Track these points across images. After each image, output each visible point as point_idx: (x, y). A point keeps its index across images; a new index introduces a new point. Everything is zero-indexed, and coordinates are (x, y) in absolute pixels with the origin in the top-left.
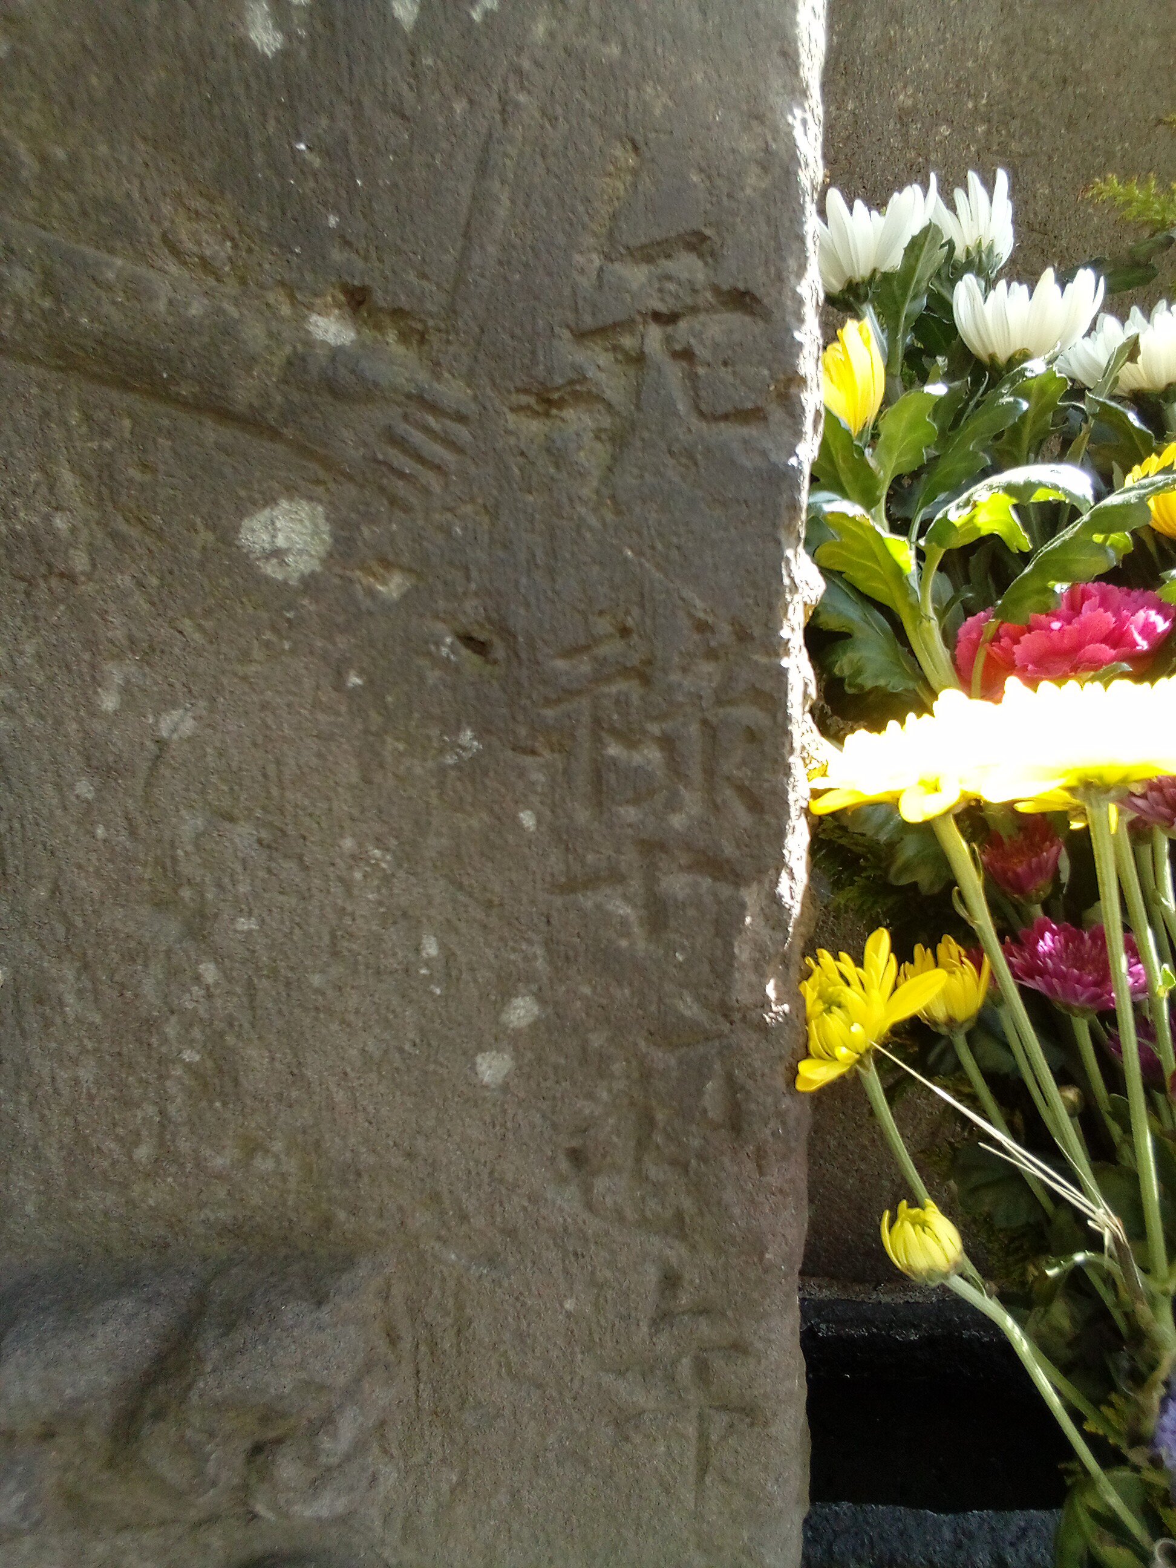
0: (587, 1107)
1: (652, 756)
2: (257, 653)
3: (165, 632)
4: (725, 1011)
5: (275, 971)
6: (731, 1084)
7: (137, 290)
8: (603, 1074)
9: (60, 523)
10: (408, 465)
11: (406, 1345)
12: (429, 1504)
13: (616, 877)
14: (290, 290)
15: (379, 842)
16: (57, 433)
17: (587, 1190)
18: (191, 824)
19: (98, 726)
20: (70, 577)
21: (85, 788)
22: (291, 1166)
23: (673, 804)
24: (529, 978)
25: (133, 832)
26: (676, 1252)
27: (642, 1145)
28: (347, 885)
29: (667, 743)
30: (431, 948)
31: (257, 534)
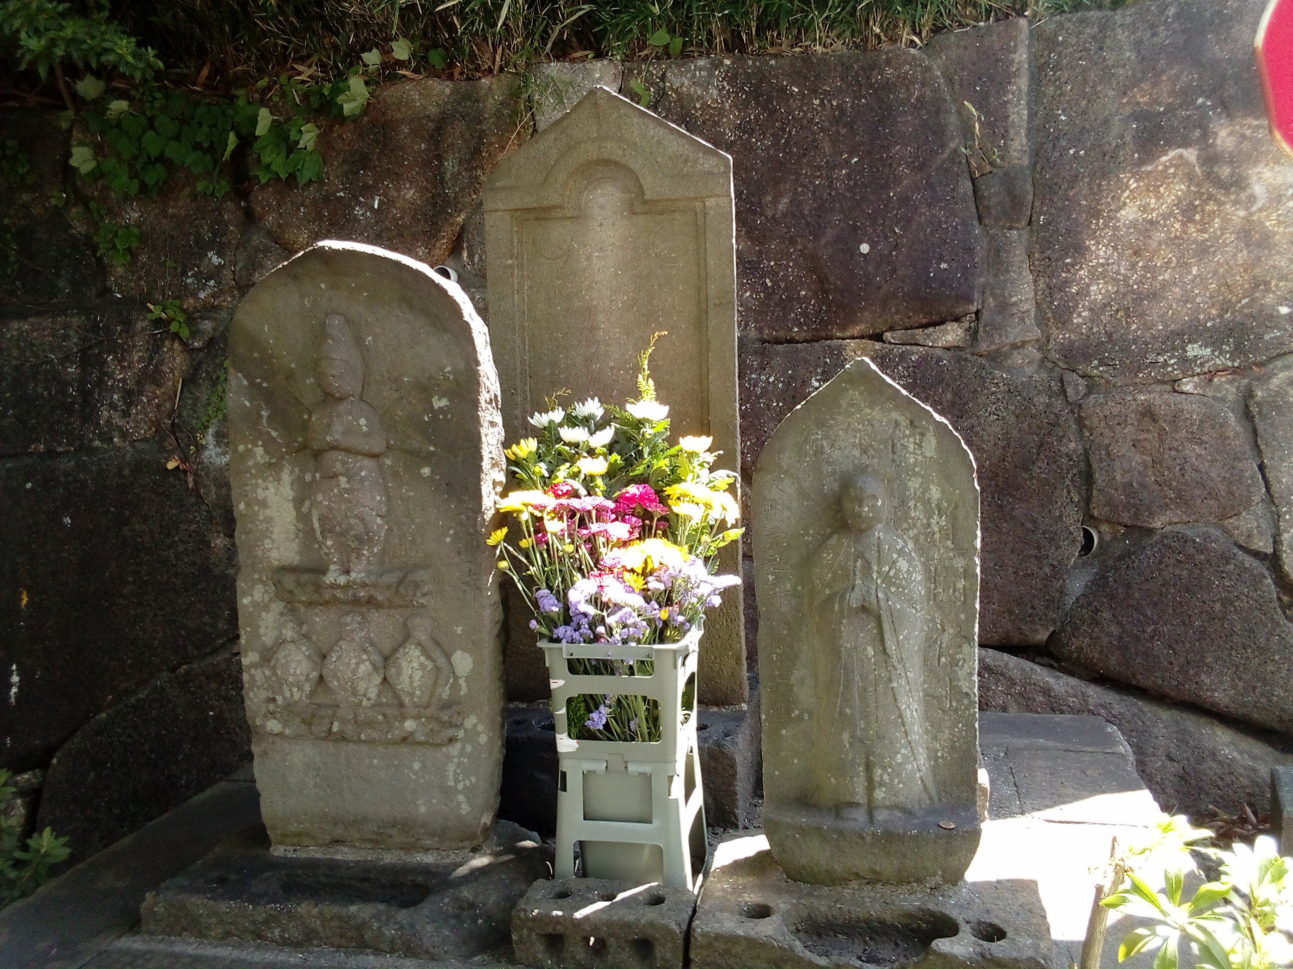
2: (422, 485)
3: (411, 483)
5: (421, 527)
6: (477, 542)
7: (411, 444)
8: (461, 540)
9: (400, 470)
10: (440, 463)
11: (432, 581)
13: (463, 513)
14: (428, 444)
15: (435, 509)
16: (400, 459)
17: (459, 557)
18: (412, 507)
20: (401, 476)
22: (421, 555)
23: (469, 504)
24: (452, 527)
25: (405, 508)
27: (466, 551)
28: (431, 515)
29: (469, 496)
30: (440, 523)
31: (422, 471)
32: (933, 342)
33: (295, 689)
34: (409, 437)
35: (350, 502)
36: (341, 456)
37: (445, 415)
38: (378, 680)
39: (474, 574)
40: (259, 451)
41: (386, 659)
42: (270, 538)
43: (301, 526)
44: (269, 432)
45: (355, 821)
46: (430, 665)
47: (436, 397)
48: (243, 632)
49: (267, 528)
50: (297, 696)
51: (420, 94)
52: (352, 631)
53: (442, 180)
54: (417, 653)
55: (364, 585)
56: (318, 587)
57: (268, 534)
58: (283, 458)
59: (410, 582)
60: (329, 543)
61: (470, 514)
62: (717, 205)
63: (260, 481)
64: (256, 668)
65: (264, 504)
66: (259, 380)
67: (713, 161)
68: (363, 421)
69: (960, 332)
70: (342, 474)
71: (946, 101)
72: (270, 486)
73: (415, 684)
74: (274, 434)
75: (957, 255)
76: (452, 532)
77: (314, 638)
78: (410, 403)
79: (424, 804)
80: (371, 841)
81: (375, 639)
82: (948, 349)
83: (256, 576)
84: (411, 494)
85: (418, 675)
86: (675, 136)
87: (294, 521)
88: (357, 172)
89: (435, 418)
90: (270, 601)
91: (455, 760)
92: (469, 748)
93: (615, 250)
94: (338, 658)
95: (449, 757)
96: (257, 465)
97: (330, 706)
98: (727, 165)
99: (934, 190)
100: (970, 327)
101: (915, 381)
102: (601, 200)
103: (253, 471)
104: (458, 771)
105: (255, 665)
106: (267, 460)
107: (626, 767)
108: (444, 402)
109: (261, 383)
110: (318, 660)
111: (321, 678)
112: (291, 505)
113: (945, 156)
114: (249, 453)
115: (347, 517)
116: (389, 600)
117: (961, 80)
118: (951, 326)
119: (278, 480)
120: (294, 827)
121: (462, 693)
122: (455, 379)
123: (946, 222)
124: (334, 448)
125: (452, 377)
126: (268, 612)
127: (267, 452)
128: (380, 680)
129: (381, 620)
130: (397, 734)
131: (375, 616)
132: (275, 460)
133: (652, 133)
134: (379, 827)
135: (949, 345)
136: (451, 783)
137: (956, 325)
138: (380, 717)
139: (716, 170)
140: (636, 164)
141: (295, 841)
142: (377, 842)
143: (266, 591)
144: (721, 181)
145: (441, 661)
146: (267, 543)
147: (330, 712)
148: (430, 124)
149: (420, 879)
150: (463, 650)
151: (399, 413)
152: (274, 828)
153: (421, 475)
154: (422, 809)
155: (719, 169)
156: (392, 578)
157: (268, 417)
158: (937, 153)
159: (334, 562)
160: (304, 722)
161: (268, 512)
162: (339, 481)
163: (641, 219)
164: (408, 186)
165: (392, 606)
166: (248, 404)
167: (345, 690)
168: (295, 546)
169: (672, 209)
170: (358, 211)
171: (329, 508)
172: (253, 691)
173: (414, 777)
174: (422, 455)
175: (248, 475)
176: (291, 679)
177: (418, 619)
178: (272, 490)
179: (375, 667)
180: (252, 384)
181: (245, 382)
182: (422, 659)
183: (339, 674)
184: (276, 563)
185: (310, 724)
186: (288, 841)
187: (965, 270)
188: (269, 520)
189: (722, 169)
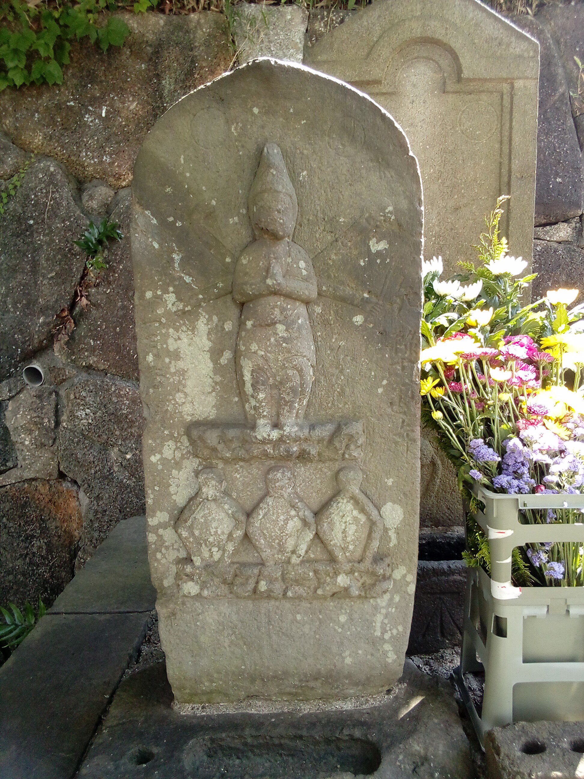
0: (393, 396)
1: (403, 347)
2: (353, 334)
3: (342, 331)
4: (412, 381)
5: (351, 378)
6: (412, 392)
7: (344, 291)
8: (395, 391)
9: (330, 318)
10: (375, 311)
11: (366, 433)
12: (367, 459)
13: (398, 363)
14: (362, 291)
15: (367, 359)
16: (332, 307)
17: (392, 408)
18: (342, 357)
19: (332, 344)
20: (331, 325)
21: (329, 352)
22: (351, 406)
23: (406, 353)
24: (386, 377)
25: (334, 358)
26: (404, 417)
27: (400, 402)
28: (362, 365)
29: (406, 345)
30: (373, 374)
31: (355, 319)
32: (550, 237)
33: (215, 549)
34: (343, 283)
35: (289, 352)
36: (280, 301)
37: (383, 260)
38: (310, 535)
39: (408, 425)
40: (171, 298)
41: (316, 514)
42: (183, 392)
43: (218, 379)
44: (181, 278)
45: (274, 677)
46: (363, 518)
47: (374, 240)
48: (150, 492)
49: (180, 382)
50: (217, 556)
51: (138, 23)
52: (282, 488)
53: (161, 97)
54: (350, 506)
55: (297, 439)
56: (245, 442)
57: (181, 387)
58: (200, 306)
59: (345, 435)
60: (261, 396)
61: (406, 364)
62: (525, 87)
63: (171, 330)
64: (165, 528)
65: (176, 355)
66: (171, 219)
67: (524, 45)
68: (302, 264)
69: (569, 230)
70: (280, 322)
71: (554, 57)
72: (183, 336)
73: (349, 539)
74: (188, 279)
75: (568, 172)
76: (385, 382)
77: (234, 495)
78: (345, 246)
79: (350, 655)
80: (290, 694)
81: (302, 494)
82: (560, 243)
83: (166, 432)
84: (342, 343)
85: (352, 529)
86: (492, 20)
87: (211, 374)
88: (86, 86)
89: (371, 263)
90: (183, 457)
91: (384, 611)
92: (397, 598)
93: (425, 126)
94: (265, 515)
95: (376, 608)
96: (168, 313)
97: (257, 565)
98: (536, 51)
99: (549, 122)
100: (576, 227)
101: (540, 265)
102: (414, 79)
103: (163, 320)
104: (386, 621)
105: (163, 525)
106: (181, 307)
107: (568, 611)
108: (382, 246)
109: (174, 222)
110: (243, 518)
111: (246, 536)
112: (208, 355)
113: (556, 98)
114: (158, 300)
115: (284, 367)
116: (319, 454)
117: (566, 42)
118: (563, 226)
119: (193, 329)
120: (206, 685)
121: (391, 545)
122: (396, 219)
123: (559, 148)
124: (275, 293)
125: (393, 217)
126: (180, 469)
127: (179, 299)
128: (311, 536)
129: (308, 474)
130: (329, 589)
131: (302, 470)
132: (189, 308)
133: (471, 15)
134: (301, 681)
135: (561, 239)
136: (378, 633)
137: (566, 225)
138: (311, 574)
139: (526, 55)
140: (456, 44)
141: (204, 698)
142: (296, 695)
143: (177, 448)
144: (531, 64)
145: (374, 513)
146: (179, 397)
147: (256, 571)
148: (148, 48)
149: (357, 733)
150: (394, 502)
151: (333, 257)
152: (182, 688)
153: (353, 323)
154: (348, 661)
155: (529, 53)
156: (325, 431)
157: (182, 259)
158: (551, 95)
159: (264, 416)
160: (224, 582)
161: (181, 364)
162: (276, 329)
163: (451, 98)
164: (131, 99)
165: (321, 458)
166: (156, 246)
167: (271, 547)
168: (212, 400)
169: (481, 89)
170: (88, 118)
171: (266, 359)
172: (161, 552)
173: (340, 630)
174: (356, 302)
175: (157, 324)
176: (211, 539)
177: (352, 472)
178: (185, 340)
179: (305, 523)
180: (163, 222)
181: (155, 221)
182: (355, 513)
183: (265, 532)
184: (189, 418)
185: (231, 584)
186: (197, 699)
187: (574, 184)
188: (182, 373)
189: (531, 54)
